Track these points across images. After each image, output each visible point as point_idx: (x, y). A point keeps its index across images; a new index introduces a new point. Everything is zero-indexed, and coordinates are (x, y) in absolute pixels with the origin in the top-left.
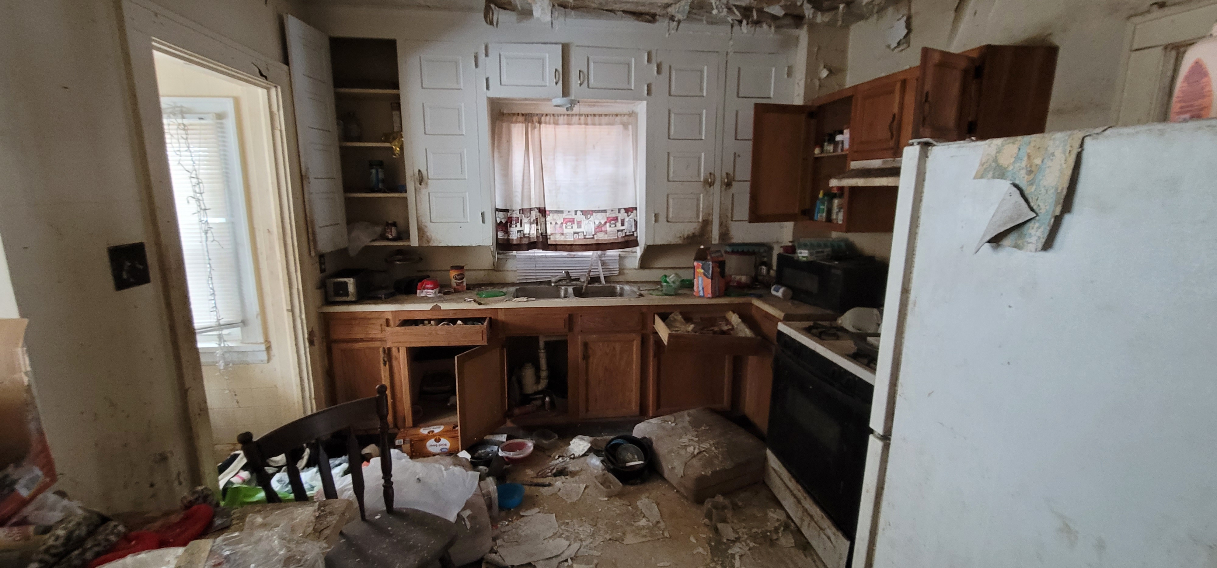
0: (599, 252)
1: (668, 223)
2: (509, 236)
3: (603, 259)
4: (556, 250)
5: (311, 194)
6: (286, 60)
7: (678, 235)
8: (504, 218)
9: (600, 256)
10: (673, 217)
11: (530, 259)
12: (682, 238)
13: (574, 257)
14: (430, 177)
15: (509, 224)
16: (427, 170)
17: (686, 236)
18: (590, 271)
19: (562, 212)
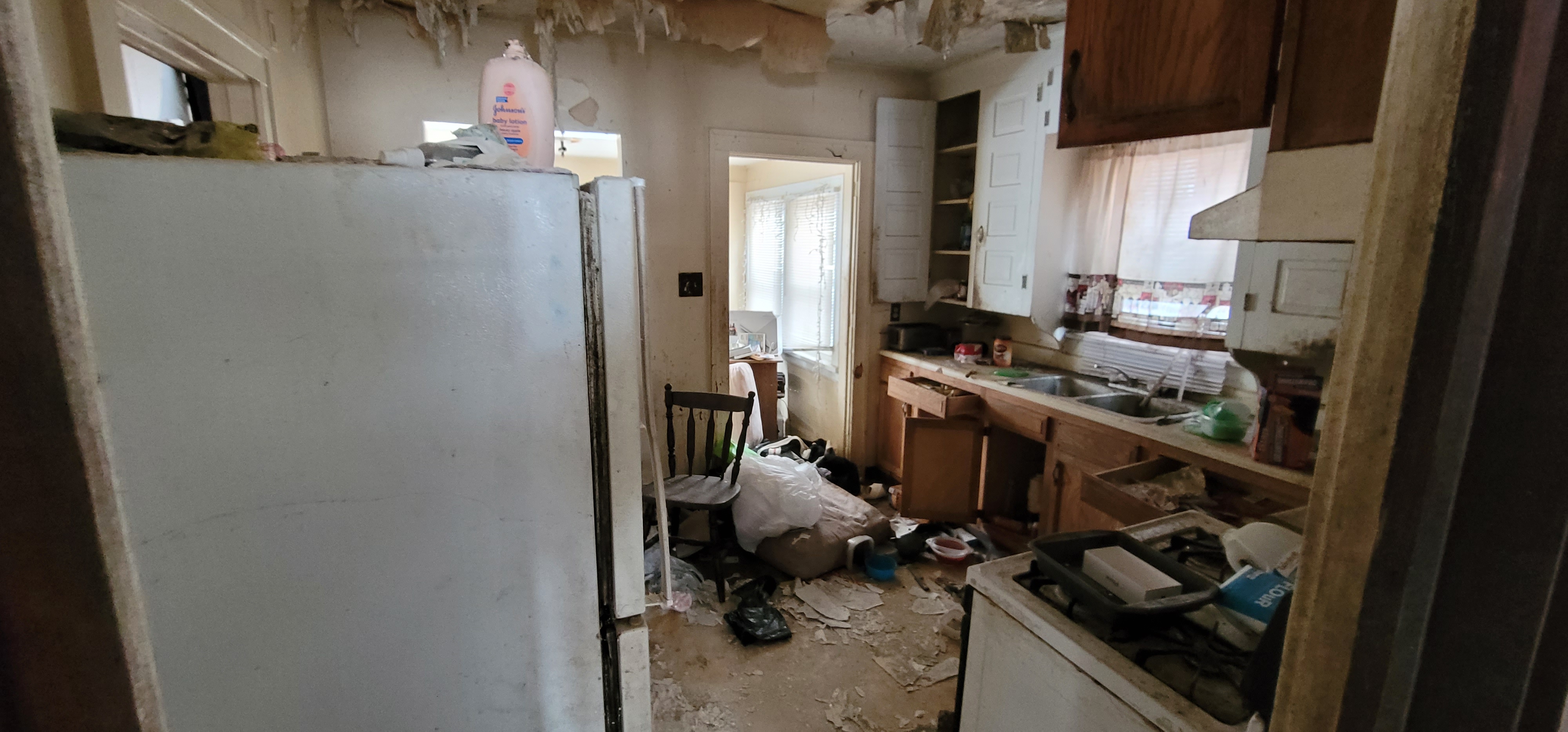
0: (1194, 352)
1: (1274, 315)
2: (1077, 310)
3: (1198, 363)
4: (1123, 337)
5: (878, 249)
6: (873, 139)
7: (1292, 339)
8: (1074, 286)
9: (1193, 359)
10: (1285, 304)
11: (1099, 344)
12: (1300, 347)
13: (1155, 352)
14: (989, 234)
15: (1079, 294)
16: (988, 226)
17: (1309, 342)
18: (1164, 378)
19: (1141, 283)
